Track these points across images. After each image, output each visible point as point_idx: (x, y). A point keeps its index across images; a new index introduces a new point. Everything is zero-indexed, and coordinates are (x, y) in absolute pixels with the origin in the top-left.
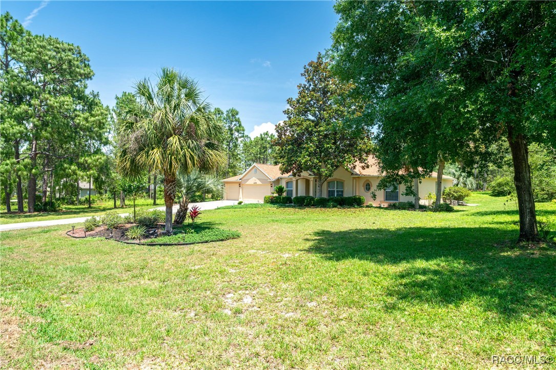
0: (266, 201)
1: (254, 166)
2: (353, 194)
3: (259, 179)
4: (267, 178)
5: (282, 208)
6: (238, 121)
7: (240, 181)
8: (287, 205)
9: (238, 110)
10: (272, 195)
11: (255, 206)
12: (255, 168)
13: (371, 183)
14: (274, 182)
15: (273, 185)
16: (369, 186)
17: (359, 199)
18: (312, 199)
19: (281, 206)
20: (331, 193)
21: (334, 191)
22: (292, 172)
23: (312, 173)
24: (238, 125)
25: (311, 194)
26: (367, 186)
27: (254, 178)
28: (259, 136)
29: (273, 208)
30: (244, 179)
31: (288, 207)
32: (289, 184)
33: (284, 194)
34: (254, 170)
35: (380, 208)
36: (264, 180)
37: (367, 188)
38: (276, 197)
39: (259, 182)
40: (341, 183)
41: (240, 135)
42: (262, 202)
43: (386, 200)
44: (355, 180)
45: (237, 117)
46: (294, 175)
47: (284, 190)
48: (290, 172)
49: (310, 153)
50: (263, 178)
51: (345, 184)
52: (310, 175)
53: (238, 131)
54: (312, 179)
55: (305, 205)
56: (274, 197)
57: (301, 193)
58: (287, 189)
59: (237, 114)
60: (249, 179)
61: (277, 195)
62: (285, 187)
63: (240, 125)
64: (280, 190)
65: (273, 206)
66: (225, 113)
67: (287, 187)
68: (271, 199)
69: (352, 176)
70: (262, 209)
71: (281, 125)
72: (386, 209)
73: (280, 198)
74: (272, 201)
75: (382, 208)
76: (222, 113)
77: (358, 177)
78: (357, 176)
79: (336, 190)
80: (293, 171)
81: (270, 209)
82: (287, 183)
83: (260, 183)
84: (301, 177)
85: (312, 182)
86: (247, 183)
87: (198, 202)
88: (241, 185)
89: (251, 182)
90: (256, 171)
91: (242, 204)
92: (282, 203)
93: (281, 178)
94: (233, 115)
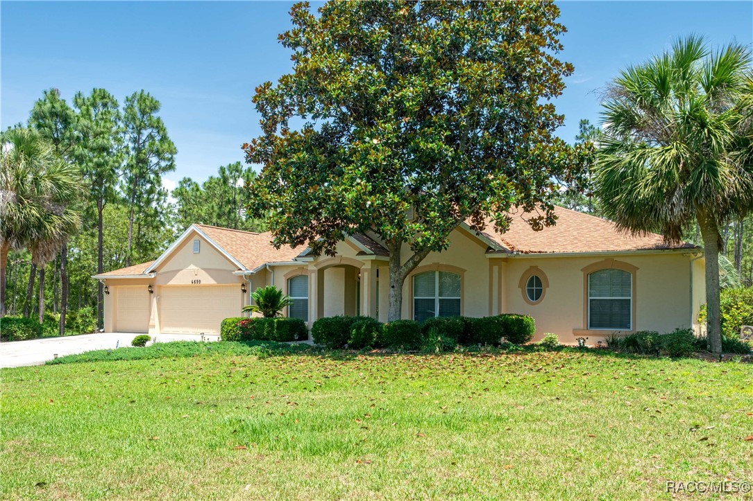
0: (228, 333)
1: (194, 233)
2: (491, 310)
3: (206, 270)
4: (231, 267)
5: (278, 358)
6: (159, 127)
7: (153, 276)
8: (292, 344)
9: (157, 98)
10: (245, 315)
11: (188, 350)
12: (196, 237)
13: (546, 278)
14: (251, 277)
15: (249, 288)
16: (539, 283)
17: (519, 322)
18: (373, 325)
19: (276, 350)
20: (422, 308)
21: (433, 300)
22: (307, 241)
23: (366, 249)
24: (158, 138)
25: (365, 311)
26: (531, 284)
27: (192, 267)
28: (217, 175)
29: (248, 358)
30: (162, 270)
31: (295, 351)
32: (297, 284)
33: (283, 314)
34: (192, 242)
35: (582, 349)
36: (223, 272)
37: (531, 292)
38: (258, 321)
39: (207, 280)
40: (454, 277)
41: (163, 164)
42: (214, 336)
43: (593, 324)
44: (496, 268)
45: (155, 115)
46: (315, 251)
47: (281, 301)
48: (302, 242)
49: (374, 171)
50: (218, 267)
51: (468, 279)
52: (362, 253)
53: (158, 153)
54: (368, 266)
55: (351, 346)
56: (252, 322)
57: (335, 308)
58: (290, 298)
59: (154, 108)
60: (178, 271)
61: (260, 315)
62: (284, 293)
63: (164, 139)
64: (270, 302)
65: (247, 348)
66: (122, 105)
67: (290, 293)
68: (243, 328)
69: (489, 256)
70: (210, 360)
71: (274, 87)
72: (598, 351)
73: (271, 324)
74: (247, 334)
75: (587, 350)
76: (115, 105)
77: (506, 260)
78: (503, 256)
79: (437, 298)
80: (312, 238)
81: (237, 359)
82: (291, 281)
83: (212, 282)
84: (336, 261)
85: (366, 274)
86: (171, 283)
87: (17, 339)
88: (155, 289)
89: (183, 278)
90: (198, 248)
91: (148, 344)
92: (274, 339)
93: (273, 267)
94: (143, 113)
